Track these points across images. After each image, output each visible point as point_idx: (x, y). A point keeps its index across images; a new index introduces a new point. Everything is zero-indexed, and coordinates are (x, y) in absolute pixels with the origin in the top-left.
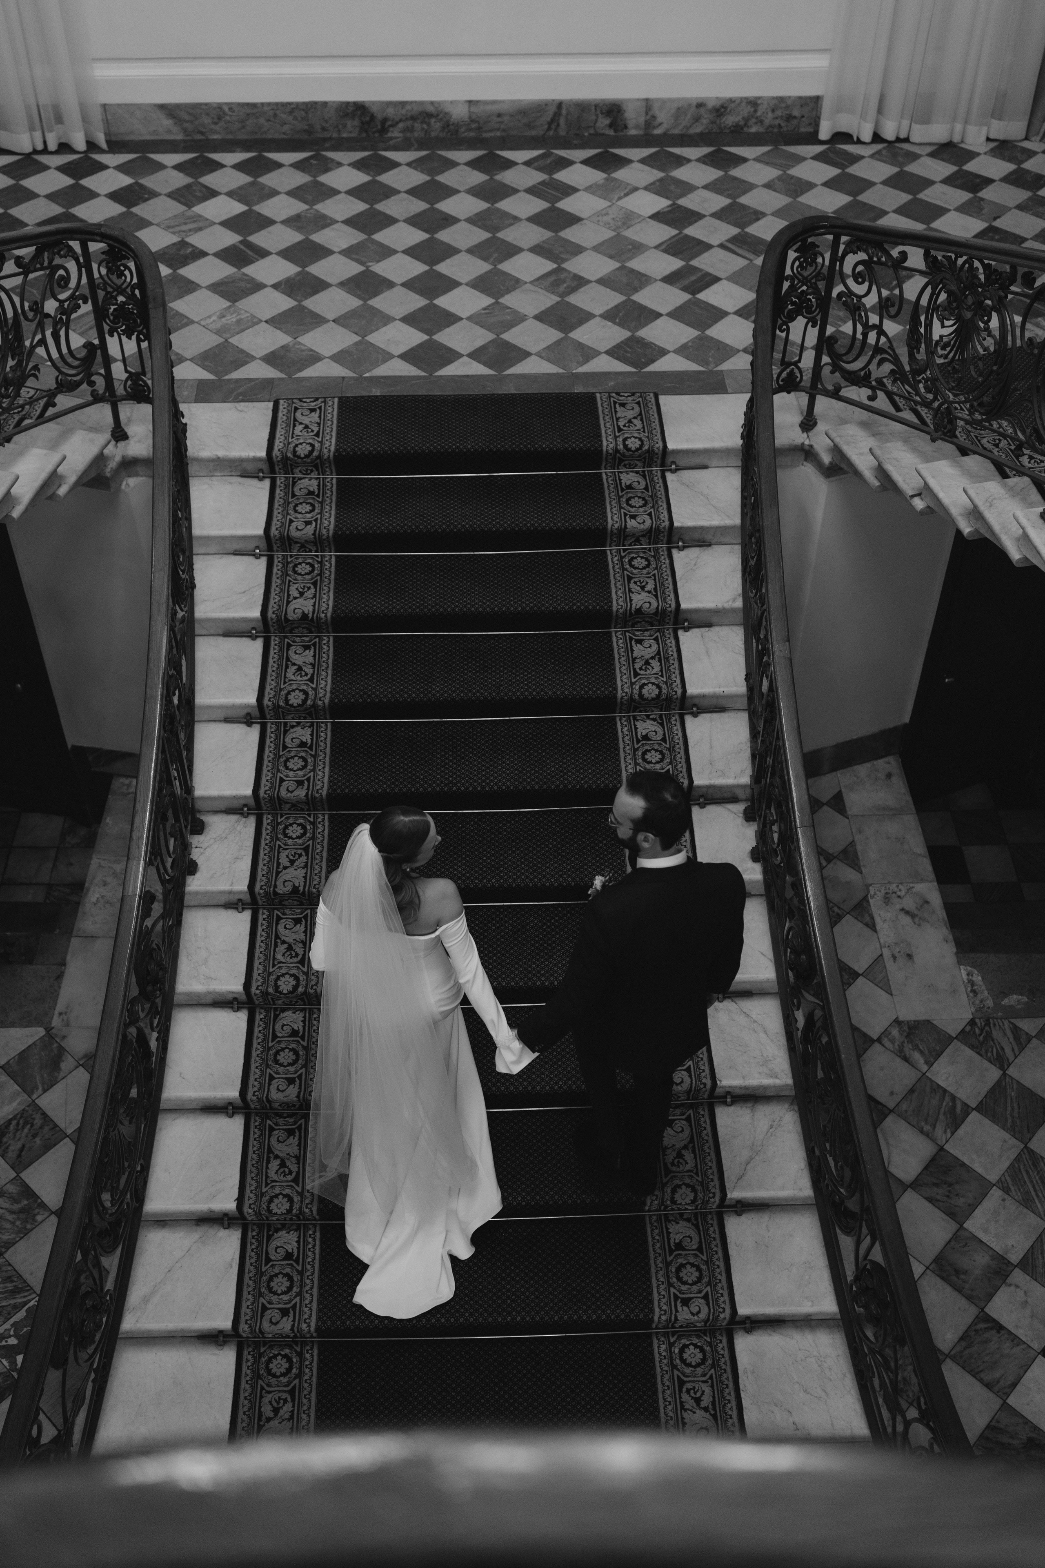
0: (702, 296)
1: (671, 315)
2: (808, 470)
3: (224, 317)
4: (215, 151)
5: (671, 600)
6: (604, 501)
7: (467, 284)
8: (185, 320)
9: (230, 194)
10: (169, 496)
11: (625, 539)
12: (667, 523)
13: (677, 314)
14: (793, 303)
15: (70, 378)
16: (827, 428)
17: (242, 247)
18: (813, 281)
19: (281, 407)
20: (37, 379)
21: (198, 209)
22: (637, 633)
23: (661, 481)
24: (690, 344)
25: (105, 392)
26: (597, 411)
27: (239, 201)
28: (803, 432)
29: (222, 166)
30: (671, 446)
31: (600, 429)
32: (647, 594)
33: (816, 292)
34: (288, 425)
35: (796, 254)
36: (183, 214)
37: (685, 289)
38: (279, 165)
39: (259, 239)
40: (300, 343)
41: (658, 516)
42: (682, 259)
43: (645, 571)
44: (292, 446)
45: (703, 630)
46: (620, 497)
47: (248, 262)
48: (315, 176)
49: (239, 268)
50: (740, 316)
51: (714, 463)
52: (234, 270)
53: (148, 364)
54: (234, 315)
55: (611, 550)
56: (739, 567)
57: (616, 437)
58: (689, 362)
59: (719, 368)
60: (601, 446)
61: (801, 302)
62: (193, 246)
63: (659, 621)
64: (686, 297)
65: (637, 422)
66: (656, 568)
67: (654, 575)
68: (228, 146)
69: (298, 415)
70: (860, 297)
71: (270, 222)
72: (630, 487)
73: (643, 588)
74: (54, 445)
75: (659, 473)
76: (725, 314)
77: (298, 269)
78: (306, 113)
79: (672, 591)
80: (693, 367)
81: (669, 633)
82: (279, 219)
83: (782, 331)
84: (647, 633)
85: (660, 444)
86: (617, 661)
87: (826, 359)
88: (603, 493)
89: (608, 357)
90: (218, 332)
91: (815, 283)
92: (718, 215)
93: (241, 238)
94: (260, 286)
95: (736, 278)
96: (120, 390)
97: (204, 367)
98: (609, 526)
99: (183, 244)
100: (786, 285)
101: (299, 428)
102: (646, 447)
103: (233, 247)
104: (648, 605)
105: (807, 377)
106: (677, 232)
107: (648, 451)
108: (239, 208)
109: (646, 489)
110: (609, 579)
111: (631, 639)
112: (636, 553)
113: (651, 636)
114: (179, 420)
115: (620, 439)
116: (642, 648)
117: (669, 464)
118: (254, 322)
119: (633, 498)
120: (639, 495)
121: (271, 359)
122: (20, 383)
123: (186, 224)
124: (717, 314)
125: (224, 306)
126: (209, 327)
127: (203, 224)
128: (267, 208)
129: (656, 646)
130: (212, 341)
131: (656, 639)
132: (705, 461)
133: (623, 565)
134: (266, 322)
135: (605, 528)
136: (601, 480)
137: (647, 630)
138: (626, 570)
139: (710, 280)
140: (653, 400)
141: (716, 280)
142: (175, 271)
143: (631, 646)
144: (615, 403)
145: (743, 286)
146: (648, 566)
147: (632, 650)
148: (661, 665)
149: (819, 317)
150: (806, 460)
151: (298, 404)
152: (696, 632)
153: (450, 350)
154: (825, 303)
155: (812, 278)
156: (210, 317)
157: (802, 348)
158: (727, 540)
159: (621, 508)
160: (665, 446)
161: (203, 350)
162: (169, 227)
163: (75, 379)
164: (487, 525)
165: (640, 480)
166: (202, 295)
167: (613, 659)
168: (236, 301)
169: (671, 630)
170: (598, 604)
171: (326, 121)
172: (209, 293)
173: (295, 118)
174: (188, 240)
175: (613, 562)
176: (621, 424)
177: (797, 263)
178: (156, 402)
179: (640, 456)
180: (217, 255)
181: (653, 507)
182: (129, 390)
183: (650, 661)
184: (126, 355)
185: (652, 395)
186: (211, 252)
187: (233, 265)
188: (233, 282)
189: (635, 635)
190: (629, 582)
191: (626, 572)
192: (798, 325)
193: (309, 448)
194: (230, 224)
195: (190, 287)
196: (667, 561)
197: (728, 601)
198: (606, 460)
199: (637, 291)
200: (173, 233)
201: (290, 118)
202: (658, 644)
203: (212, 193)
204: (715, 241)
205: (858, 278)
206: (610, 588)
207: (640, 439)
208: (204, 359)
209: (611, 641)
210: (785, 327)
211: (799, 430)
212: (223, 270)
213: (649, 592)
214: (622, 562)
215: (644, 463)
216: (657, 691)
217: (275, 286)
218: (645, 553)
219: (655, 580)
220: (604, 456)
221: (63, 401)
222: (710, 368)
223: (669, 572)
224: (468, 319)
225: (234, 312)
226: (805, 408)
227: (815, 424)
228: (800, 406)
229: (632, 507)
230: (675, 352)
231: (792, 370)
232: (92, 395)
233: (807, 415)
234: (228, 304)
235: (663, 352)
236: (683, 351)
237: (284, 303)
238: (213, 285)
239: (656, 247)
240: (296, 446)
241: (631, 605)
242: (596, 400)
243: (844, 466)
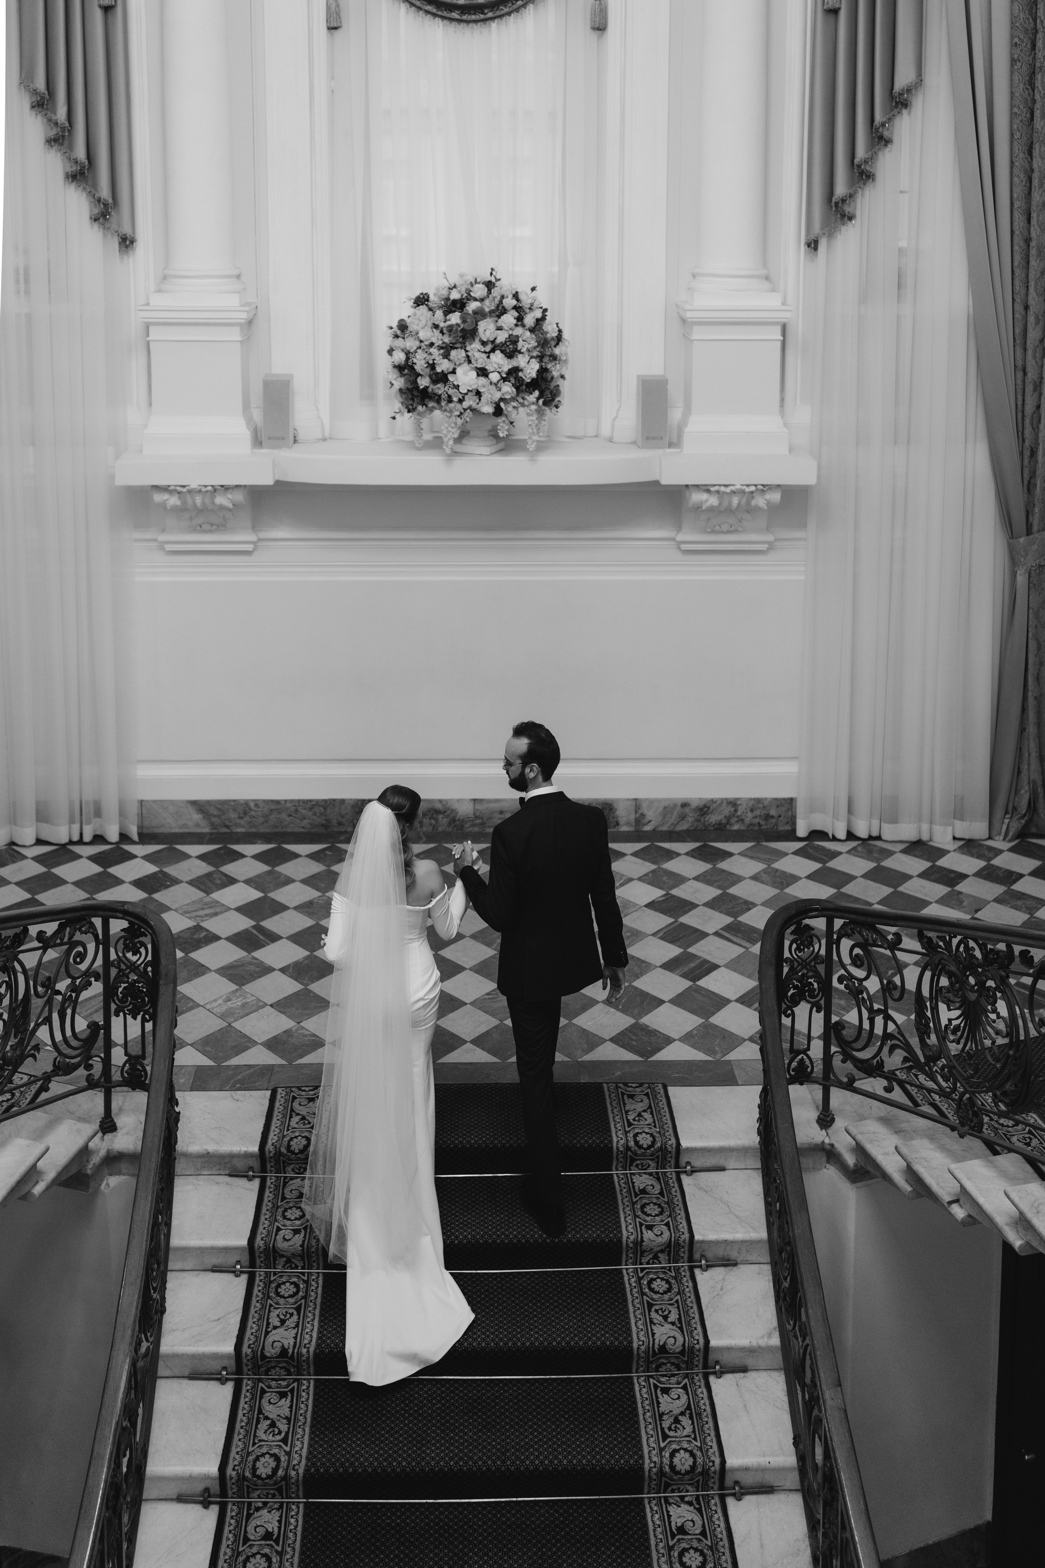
0: (702, 983)
1: (672, 1001)
2: (831, 1173)
3: (230, 1000)
4: (238, 842)
5: (698, 1334)
6: (617, 1207)
7: (471, 969)
8: (191, 1004)
9: (248, 882)
10: (153, 1192)
11: (642, 1256)
12: (687, 1236)
13: (679, 1001)
14: (795, 987)
15: (68, 1060)
16: (846, 1125)
17: (254, 931)
18: (813, 964)
19: (279, 1096)
20: (36, 1060)
21: (216, 896)
22: (663, 1379)
23: (676, 1185)
24: (695, 1032)
25: (100, 1077)
26: (605, 1103)
27: (255, 888)
28: (821, 1129)
29: (243, 856)
30: (684, 1144)
31: (609, 1123)
32: (670, 1326)
33: (817, 975)
34: (284, 1116)
35: (792, 937)
36: (201, 900)
37: (685, 976)
38: (296, 856)
39: (271, 924)
40: (303, 1028)
41: (677, 1226)
42: (679, 947)
43: (666, 1297)
44: (286, 1139)
45: (738, 1375)
46: (634, 1204)
47: (259, 945)
48: (329, 866)
49: (249, 952)
50: (742, 1003)
51: (731, 1164)
52: (244, 954)
53: (149, 1049)
54: (240, 999)
55: (627, 1269)
56: (771, 1293)
57: (626, 1133)
58: (695, 1051)
59: (727, 1058)
60: (611, 1142)
61: (803, 986)
62: (207, 930)
63: (686, 1363)
64: (687, 984)
65: (647, 1115)
66: (679, 1293)
67: (677, 1301)
68: (250, 838)
69: (296, 1104)
70: (861, 981)
71: (283, 908)
72: (643, 1191)
73: (665, 1318)
74: (39, 1135)
75: (674, 1174)
76: (727, 1001)
77: (307, 953)
78: (325, 809)
79: (698, 1323)
80: (700, 1056)
81: (699, 1379)
82: (292, 905)
83: (787, 1016)
84: (674, 1380)
85: (673, 1141)
86: (641, 1418)
87: (834, 1049)
88: (616, 1198)
89: (614, 1045)
90: (222, 1017)
91: (815, 966)
92: (712, 904)
93: (253, 923)
94: (269, 970)
95: (734, 965)
96: (116, 1076)
97: (204, 1053)
98: (624, 1238)
99: (198, 928)
100: (786, 970)
101: (296, 1119)
102: (658, 1145)
103: (246, 931)
104: (672, 1340)
105: (819, 1068)
106: (672, 920)
107: (661, 1149)
108: (256, 895)
109: (661, 1193)
110: (626, 1306)
111: (656, 1387)
112: (655, 1273)
113: (679, 1383)
114: (173, 1107)
115: (631, 1135)
116: (670, 1400)
117: (684, 1165)
118: (260, 1005)
119: (648, 1204)
120: (655, 1201)
121: (273, 1044)
122: (16, 1063)
123: (203, 909)
124: (720, 1002)
125: (231, 990)
126: (214, 1011)
127: (219, 909)
128: (280, 895)
129: (686, 1397)
130: (215, 1024)
131: (685, 1388)
132: (721, 1162)
133: (641, 1288)
134: (271, 1006)
135: (620, 1241)
136: (613, 1183)
137: (674, 1375)
138: (645, 1294)
139: (709, 967)
140: (662, 1091)
141: (715, 967)
142: (186, 954)
143: (657, 1397)
144: (623, 1094)
145: (742, 973)
146: (669, 1290)
147: (658, 1403)
148: (693, 1423)
149: (822, 1002)
150: (828, 1162)
151: (296, 1092)
152: (729, 1377)
153: (454, 1036)
154: (826, 988)
155: (811, 961)
156: (215, 1000)
157: (809, 1038)
158: (753, 1258)
159: (636, 1216)
160: (678, 1144)
161: (205, 1035)
162: (186, 912)
163: (73, 1061)
164: (490, 1236)
165: (655, 1184)
166: (212, 977)
167: (637, 1415)
168: (243, 985)
169: (701, 1376)
170: (616, 1339)
171: (343, 817)
172: (218, 976)
173: (315, 814)
174: (203, 924)
175: (630, 1284)
176: (631, 1117)
177: (794, 946)
178: (153, 1088)
179: (652, 1155)
180: (228, 939)
181: (670, 1216)
182: (126, 1075)
183: (680, 1418)
184: (129, 1039)
185: (660, 1086)
186: (223, 937)
187: (244, 949)
188: (243, 965)
189: (660, 1382)
190: (650, 1311)
191: (645, 1297)
192: (802, 1010)
193: (304, 1142)
194: (245, 910)
195: (200, 970)
196: (691, 1284)
197: (763, 1337)
198: (617, 1159)
199: (638, 978)
200: (190, 918)
201: (310, 813)
202: (687, 1394)
203: (231, 881)
204: (710, 929)
205: (857, 961)
206: (628, 1318)
207: (652, 1135)
208: (205, 1045)
209: (632, 1389)
210: (789, 1012)
211: (816, 1126)
212: (233, 954)
213: (673, 1324)
214: (640, 1284)
215: (658, 1163)
216: (690, 1461)
217: (283, 970)
218: (665, 1273)
219: (678, 1308)
220: (615, 1154)
221: (57, 1087)
222: (718, 1058)
223: (693, 1298)
224: (471, 1004)
225: (240, 996)
226: (820, 1102)
227: (833, 1120)
228: (815, 1102)
229: (648, 1215)
230: (680, 1040)
231: (802, 1059)
232: (87, 1080)
233: (823, 1110)
234: (235, 987)
235: (669, 1040)
236: (688, 1038)
237: (290, 986)
238: (222, 968)
239: (654, 935)
240: (291, 1139)
241: (654, 1340)
242: (603, 1091)
243: (870, 1169)
